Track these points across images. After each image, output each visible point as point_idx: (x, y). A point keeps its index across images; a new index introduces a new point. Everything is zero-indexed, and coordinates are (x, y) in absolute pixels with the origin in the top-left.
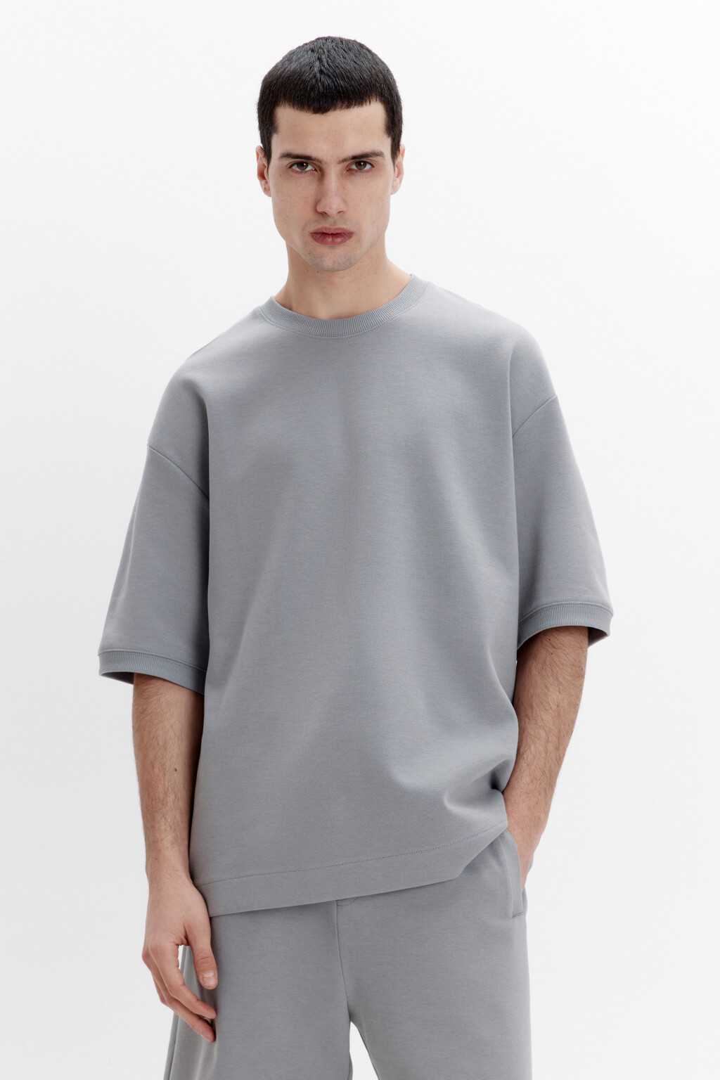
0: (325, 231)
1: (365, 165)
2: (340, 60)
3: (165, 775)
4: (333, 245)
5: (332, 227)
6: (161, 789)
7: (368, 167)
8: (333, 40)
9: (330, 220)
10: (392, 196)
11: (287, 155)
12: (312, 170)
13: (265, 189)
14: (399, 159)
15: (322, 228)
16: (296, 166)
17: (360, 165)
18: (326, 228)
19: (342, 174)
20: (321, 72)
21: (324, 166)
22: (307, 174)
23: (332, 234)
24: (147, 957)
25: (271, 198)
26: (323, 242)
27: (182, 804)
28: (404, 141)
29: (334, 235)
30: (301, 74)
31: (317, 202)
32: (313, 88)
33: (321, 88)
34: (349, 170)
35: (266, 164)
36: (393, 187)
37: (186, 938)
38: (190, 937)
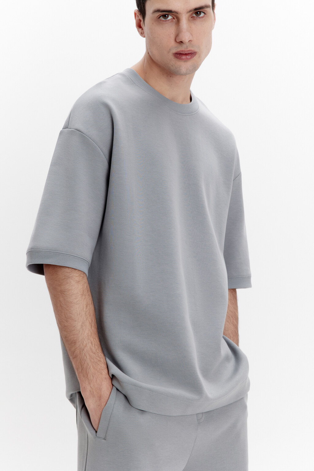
0: (182, 53)
1: (200, 14)
4: (186, 60)
5: (186, 50)
9: (185, 46)
11: (157, 11)
12: (172, 19)
13: (141, 33)
15: (180, 51)
16: (162, 17)
17: (197, 14)
18: (182, 51)
19: (189, 20)
21: (179, 16)
22: (169, 21)
23: (186, 54)
25: (145, 39)
26: (181, 59)
31: (177, 36)
34: (192, 17)
35: (141, 19)
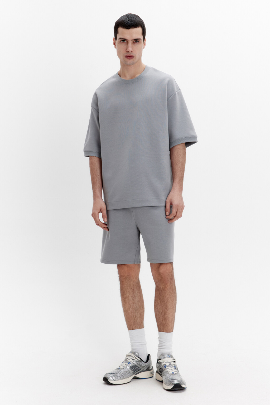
2: (132, 18)
3: (96, 176)
4: (130, 59)
5: (130, 55)
6: (95, 179)
7: (138, 42)
8: (131, 14)
9: (129, 53)
10: (143, 50)
11: (121, 38)
12: (126, 42)
13: (115, 47)
14: (145, 41)
15: (128, 55)
16: (122, 41)
17: (136, 41)
20: (128, 20)
21: (128, 41)
22: (124, 43)
24: (92, 215)
25: (116, 49)
26: (128, 58)
27: (100, 183)
28: (146, 37)
29: (130, 57)
30: (124, 21)
31: (127, 49)
32: (126, 23)
33: (128, 24)
34: (134, 42)
35: (115, 41)
36: (143, 47)
37: (101, 211)
38: (102, 211)
